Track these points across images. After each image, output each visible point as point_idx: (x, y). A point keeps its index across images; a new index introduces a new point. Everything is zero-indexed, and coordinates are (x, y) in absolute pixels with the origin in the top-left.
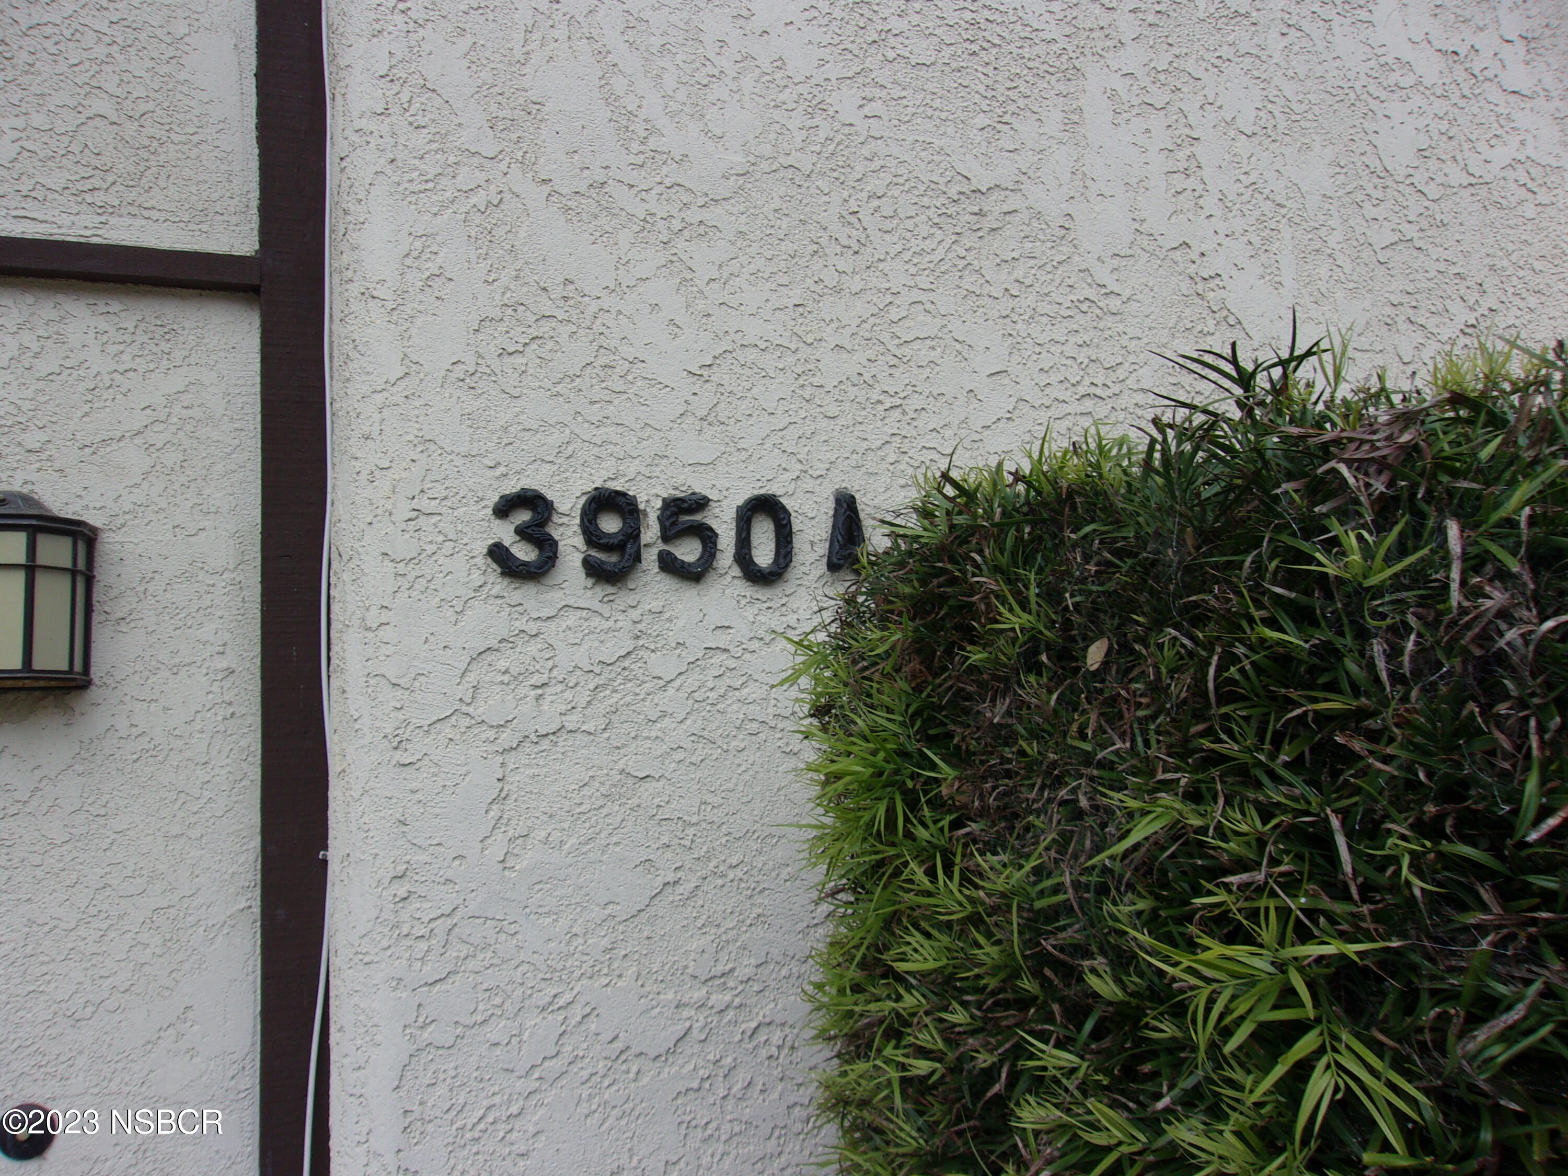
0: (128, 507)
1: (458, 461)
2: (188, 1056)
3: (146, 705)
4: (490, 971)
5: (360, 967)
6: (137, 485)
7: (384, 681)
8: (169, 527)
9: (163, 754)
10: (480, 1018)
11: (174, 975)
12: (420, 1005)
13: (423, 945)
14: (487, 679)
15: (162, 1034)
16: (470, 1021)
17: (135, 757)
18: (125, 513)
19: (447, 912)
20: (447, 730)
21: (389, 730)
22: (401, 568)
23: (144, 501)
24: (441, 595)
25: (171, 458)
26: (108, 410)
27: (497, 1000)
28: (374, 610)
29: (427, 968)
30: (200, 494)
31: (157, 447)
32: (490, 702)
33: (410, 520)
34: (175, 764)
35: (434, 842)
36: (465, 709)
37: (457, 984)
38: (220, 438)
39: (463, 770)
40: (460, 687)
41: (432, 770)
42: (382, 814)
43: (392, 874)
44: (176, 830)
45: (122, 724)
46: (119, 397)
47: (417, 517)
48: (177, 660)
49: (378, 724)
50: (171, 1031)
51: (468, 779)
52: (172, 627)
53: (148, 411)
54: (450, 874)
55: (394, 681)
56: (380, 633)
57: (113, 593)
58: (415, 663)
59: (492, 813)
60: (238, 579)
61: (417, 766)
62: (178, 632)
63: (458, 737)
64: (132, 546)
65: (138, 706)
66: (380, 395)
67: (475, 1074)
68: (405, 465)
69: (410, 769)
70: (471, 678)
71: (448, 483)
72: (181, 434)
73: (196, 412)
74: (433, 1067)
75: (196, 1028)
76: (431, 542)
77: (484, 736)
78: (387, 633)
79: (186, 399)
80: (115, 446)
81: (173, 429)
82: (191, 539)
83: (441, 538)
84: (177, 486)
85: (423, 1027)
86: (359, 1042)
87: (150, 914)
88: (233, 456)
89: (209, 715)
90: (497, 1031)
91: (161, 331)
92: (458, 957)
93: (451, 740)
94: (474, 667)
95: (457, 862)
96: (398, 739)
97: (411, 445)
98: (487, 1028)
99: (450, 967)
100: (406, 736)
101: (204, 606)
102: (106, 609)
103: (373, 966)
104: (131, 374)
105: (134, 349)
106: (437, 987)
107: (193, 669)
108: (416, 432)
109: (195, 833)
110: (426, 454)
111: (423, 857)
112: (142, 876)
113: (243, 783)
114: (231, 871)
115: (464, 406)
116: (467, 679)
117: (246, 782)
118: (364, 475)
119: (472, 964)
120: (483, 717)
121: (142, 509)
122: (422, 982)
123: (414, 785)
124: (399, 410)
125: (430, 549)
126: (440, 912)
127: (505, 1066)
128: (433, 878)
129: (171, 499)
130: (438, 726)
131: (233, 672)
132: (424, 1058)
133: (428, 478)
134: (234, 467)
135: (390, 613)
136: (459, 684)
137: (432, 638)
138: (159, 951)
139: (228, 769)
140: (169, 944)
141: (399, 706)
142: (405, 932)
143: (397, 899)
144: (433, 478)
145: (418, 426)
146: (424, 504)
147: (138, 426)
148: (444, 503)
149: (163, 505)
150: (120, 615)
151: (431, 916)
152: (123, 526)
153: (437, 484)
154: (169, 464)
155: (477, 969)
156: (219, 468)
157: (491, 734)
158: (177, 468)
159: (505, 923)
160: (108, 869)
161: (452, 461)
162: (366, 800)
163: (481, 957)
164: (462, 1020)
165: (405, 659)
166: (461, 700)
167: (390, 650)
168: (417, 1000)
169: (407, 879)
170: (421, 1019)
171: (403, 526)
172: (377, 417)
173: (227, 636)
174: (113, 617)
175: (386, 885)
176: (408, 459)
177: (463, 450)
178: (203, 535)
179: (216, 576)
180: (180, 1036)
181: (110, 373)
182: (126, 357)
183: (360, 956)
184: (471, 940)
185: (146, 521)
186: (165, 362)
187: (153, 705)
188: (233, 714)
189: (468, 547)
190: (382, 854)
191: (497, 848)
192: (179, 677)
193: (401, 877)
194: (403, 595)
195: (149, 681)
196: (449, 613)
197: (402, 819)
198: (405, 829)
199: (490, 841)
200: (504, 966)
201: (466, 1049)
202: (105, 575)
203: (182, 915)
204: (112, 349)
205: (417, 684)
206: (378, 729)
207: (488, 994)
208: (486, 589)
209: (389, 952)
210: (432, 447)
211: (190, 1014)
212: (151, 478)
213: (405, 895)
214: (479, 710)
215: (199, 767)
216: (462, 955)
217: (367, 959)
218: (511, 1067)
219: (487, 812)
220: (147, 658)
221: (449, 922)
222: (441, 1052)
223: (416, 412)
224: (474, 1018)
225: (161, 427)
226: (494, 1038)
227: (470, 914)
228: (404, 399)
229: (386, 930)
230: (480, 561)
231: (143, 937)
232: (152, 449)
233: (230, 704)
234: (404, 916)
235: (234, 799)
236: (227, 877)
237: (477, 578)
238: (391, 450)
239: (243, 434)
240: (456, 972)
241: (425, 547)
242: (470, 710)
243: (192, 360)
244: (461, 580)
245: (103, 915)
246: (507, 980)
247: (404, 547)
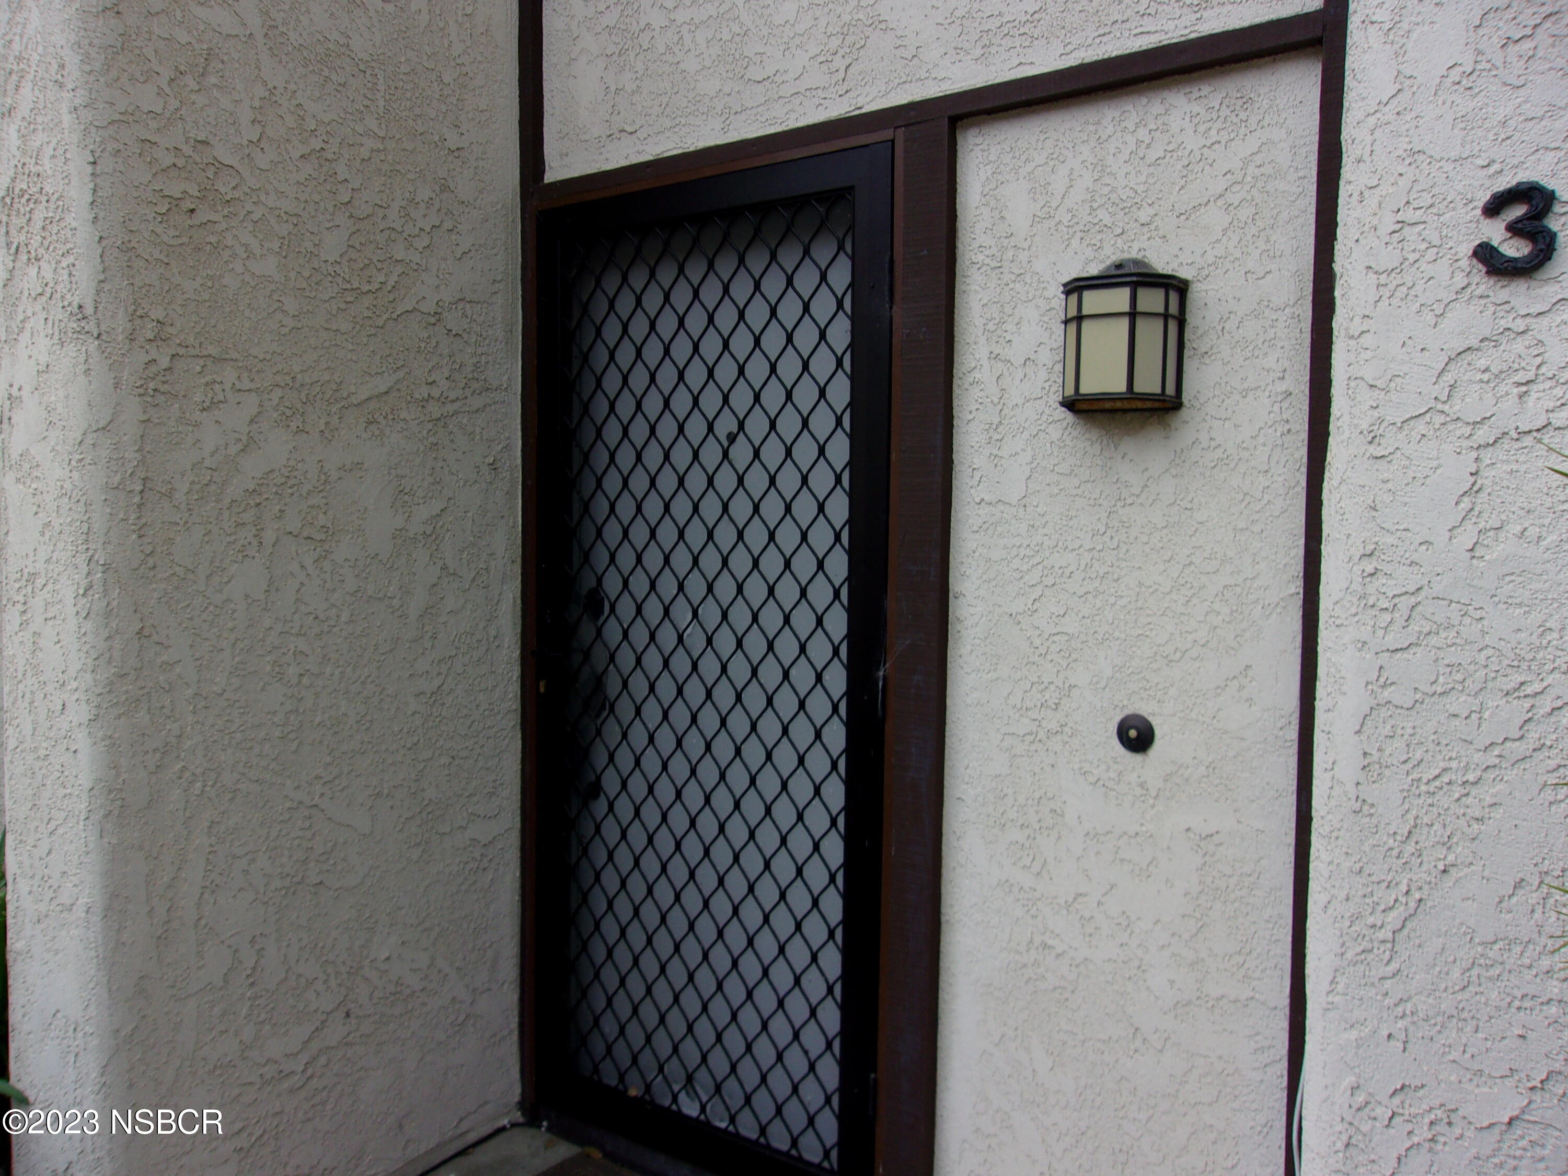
0: (1211, 260)
1: (1448, 167)
2: (1248, 704)
3: (1222, 422)
4: (1453, 649)
5: (1333, 628)
6: (1218, 241)
7: (1362, 383)
8: (1242, 273)
9: (1234, 463)
10: (1440, 690)
11: (1238, 639)
12: (1381, 668)
13: (1387, 617)
14: (1466, 378)
15: (1228, 683)
16: (1430, 690)
17: (1213, 464)
18: (1209, 265)
19: (1411, 591)
20: (1420, 427)
21: (1364, 426)
22: (1383, 279)
23: (1223, 253)
24: (1421, 300)
25: (1245, 213)
26: (1198, 181)
27: (1459, 677)
28: (1357, 320)
29: (1390, 637)
30: (1268, 241)
31: (1235, 205)
32: (1468, 400)
33: (1394, 232)
34: (1242, 471)
35: (1402, 527)
36: (1440, 406)
37: (1418, 655)
38: (1286, 189)
39: (1434, 463)
40: (1436, 386)
41: (1403, 463)
42: (1356, 500)
43: (1362, 552)
44: (1241, 525)
45: (1204, 437)
46: (1207, 167)
47: (1401, 229)
48: (1246, 385)
49: (1355, 421)
50: (1235, 682)
51: (1438, 472)
52: (1243, 358)
53: (1228, 176)
54: (1416, 557)
55: (1371, 382)
56: (1361, 340)
57: (1200, 332)
58: (1392, 366)
59: (1462, 505)
60: (1297, 313)
61: (1388, 459)
62: (1247, 362)
63: (1432, 432)
64: (1214, 292)
65: (1216, 424)
66: (1374, 117)
67: (1432, 737)
68: (1392, 180)
69: (1383, 462)
70: (1448, 378)
71: (1435, 191)
72: (1254, 191)
73: (1265, 170)
74: (1391, 722)
75: (1254, 683)
76: (1414, 251)
77: (1458, 433)
78: (1367, 340)
79: (1258, 159)
80: (1202, 210)
81: (1247, 187)
82: (1260, 282)
83: (1424, 246)
84: (1249, 237)
85: (1384, 686)
86: (1329, 689)
87: (1221, 589)
88: (1298, 202)
89: (1270, 431)
90: (1459, 703)
91: (1240, 102)
92: (1420, 632)
93: (1423, 435)
94: (1452, 366)
95: (1424, 547)
96: (1372, 434)
97: (1400, 160)
98: (1445, 699)
99: (1413, 639)
100: (1381, 431)
101: (1268, 339)
102: (1195, 346)
103: (1343, 629)
104: (1216, 146)
105: (1219, 125)
106: (1399, 655)
107: (1259, 393)
108: (1405, 146)
109: (1256, 528)
110: (1414, 166)
111: (1390, 540)
112: (1216, 559)
113: (1296, 489)
114: (1284, 562)
115: (1459, 108)
116: (1445, 379)
117: (1297, 489)
118: (1356, 196)
119: (1434, 640)
120: (1458, 415)
121: (1222, 260)
122: (1384, 648)
123: (1386, 476)
124: (1391, 127)
125: (1412, 257)
126: (1404, 590)
127: (1463, 737)
128: (1399, 559)
129: (1244, 249)
130: (1412, 423)
131: (1291, 394)
132: (1384, 713)
133: (1414, 189)
134: (1296, 213)
135: (1371, 321)
136: (1434, 384)
137: (1409, 342)
138: (1227, 619)
139: (1284, 476)
140: (1235, 614)
141: (1375, 405)
142: (1371, 602)
143: (1365, 574)
144: (1419, 189)
145: (1407, 140)
146: (1409, 215)
147: (1220, 190)
148: (1429, 211)
149: (1239, 255)
150: (1204, 350)
151: (1395, 593)
152: (1207, 276)
153: (1424, 194)
154: (1243, 219)
155: (1440, 645)
156: (1285, 216)
157: (1468, 430)
158: (1250, 221)
159: (1470, 607)
160: (1193, 551)
161: (1441, 167)
162: (1343, 488)
163: (1443, 634)
164: (1421, 688)
165: (1383, 362)
166: (1436, 398)
167: (1368, 354)
168: (1379, 663)
169: (1375, 558)
170: (1382, 680)
171: (1387, 239)
172: (1369, 139)
173: (1287, 364)
174: (1199, 352)
175: (1357, 560)
176: (1396, 175)
177: (1453, 155)
178: (1269, 277)
179: (1279, 312)
180: (1241, 688)
181: (1200, 149)
182: (1213, 132)
183: (1333, 619)
184: (1435, 618)
185: (1224, 270)
186: (1243, 129)
187: (1227, 423)
188: (1289, 431)
189: (1453, 251)
190: (1354, 534)
191: (1466, 538)
192: (1247, 400)
193: (1370, 555)
194: (1384, 304)
195: (1225, 404)
196: (1429, 317)
197: (1373, 505)
198: (1374, 514)
199: (1459, 530)
200: (1467, 647)
201: (1424, 714)
202: (1192, 319)
203: (1245, 593)
204: (1202, 128)
205: (1393, 385)
206: (1356, 426)
207: (1449, 669)
208: (1469, 290)
209: (1356, 619)
210: (1421, 157)
211: (1250, 673)
212: (1229, 233)
213: (1373, 571)
214: (1455, 408)
215: (1261, 475)
216: (1425, 630)
217: (1338, 622)
218: (1469, 739)
219: (1457, 504)
220: (1223, 385)
221: (1413, 600)
222: (1399, 711)
223: (1407, 126)
224: (1434, 687)
225: (1238, 187)
226: (1452, 709)
227: (1435, 595)
228: (1395, 116)
229: (1355, 600)
230: (1464, 263)
231: (1216, 606)
232: (1231, 208)
233: (1287, 421)
234: (1371, 589)
235: (1288, 502)
236: (1281, 566)
237: (1460, 280)
238: (1380, 169)
239: (1306, 180)
240: (1417, 645)
241: (1407, 256)
242: (1446, 408)
243: (1265, 123)
244: (1444, 284)
245: (1189, 585)
246: (1469, 660)
247: (1388, 258)
